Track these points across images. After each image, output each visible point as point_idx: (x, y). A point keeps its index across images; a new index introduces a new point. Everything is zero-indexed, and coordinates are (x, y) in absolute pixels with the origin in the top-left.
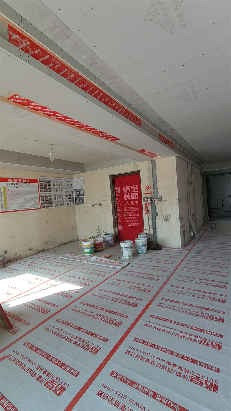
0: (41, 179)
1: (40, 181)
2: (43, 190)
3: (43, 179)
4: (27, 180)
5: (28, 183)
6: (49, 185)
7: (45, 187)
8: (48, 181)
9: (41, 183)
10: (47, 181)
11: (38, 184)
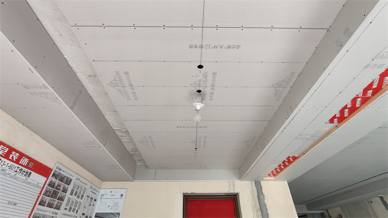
0: (58, 170)
1: (54, 174)
2: (48, 199)
3: (61, 172)
4: (31, 160)
5: (26, 170)
6: (65, 191)
7: (54, 195)
8: (67, 181)
9: (54, 180)
10: (65, 179)
11: (47, 179)
